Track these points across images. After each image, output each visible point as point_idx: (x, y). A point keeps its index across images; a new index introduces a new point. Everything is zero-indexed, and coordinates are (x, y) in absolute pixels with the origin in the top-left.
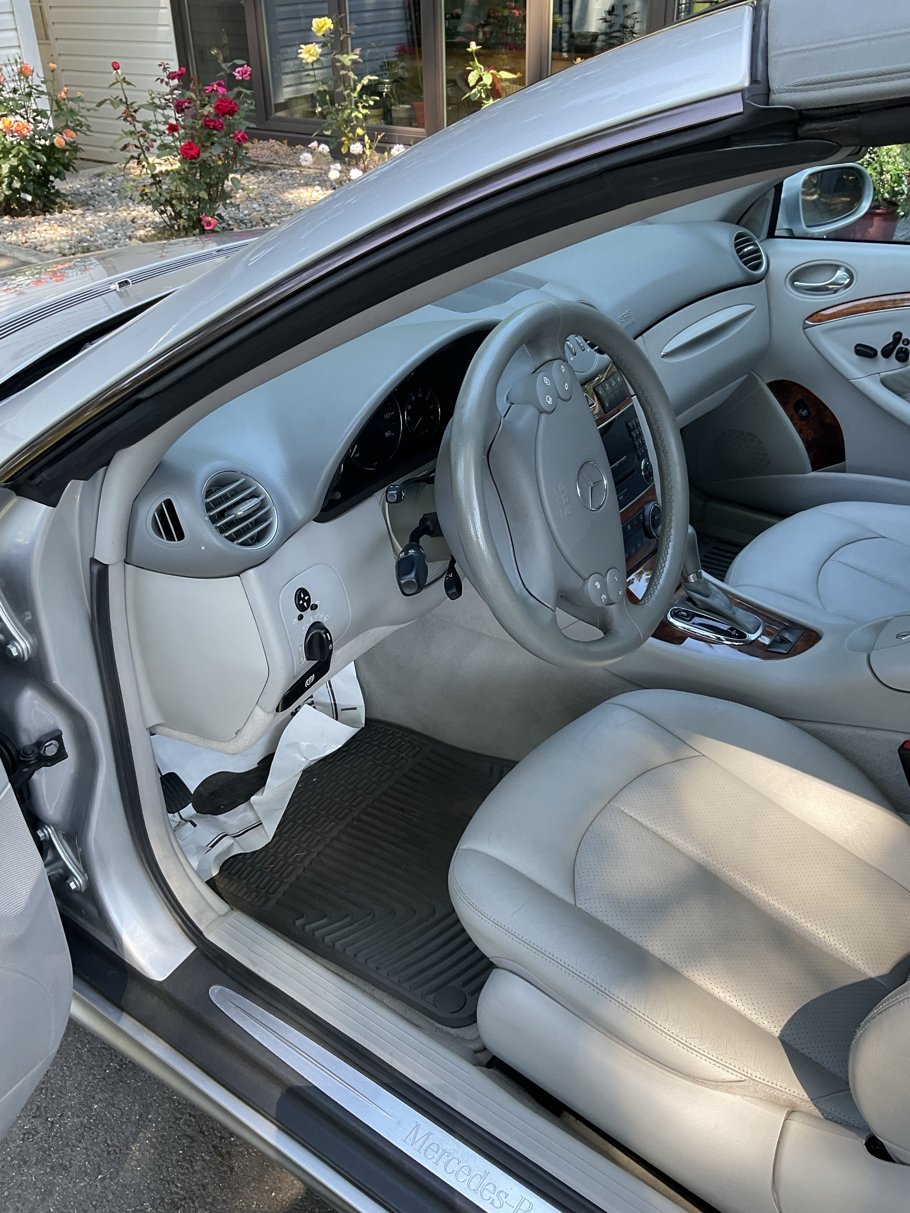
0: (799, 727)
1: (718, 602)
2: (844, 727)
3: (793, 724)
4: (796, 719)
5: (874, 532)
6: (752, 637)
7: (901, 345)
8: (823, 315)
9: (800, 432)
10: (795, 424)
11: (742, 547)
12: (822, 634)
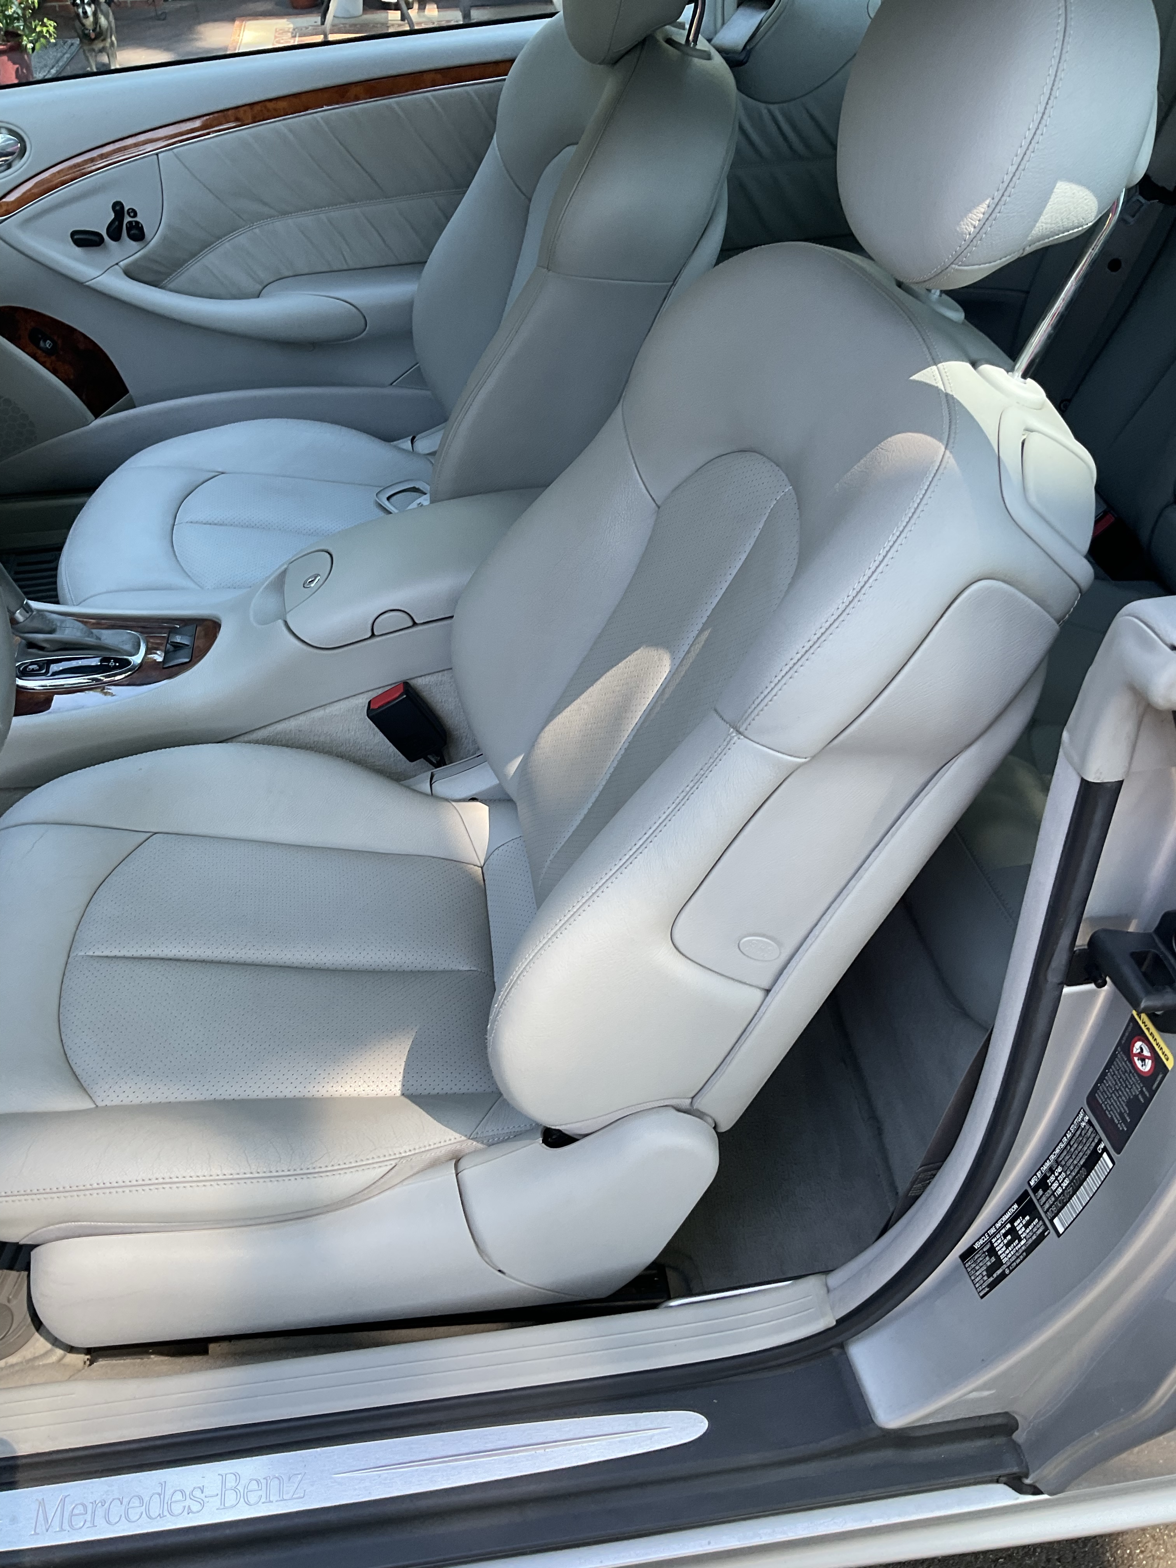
0: (249, 742)
1: (71, 632)
2: (297, 717)
3: (239, 742)
4: (239, 735)
5: (209, 471)
6: (137, 659)
7: (127, 219)
8: (7, 203)
9: (54, 372)
10: (43, 364)
11: (59, 548)
12: (220, 620)
